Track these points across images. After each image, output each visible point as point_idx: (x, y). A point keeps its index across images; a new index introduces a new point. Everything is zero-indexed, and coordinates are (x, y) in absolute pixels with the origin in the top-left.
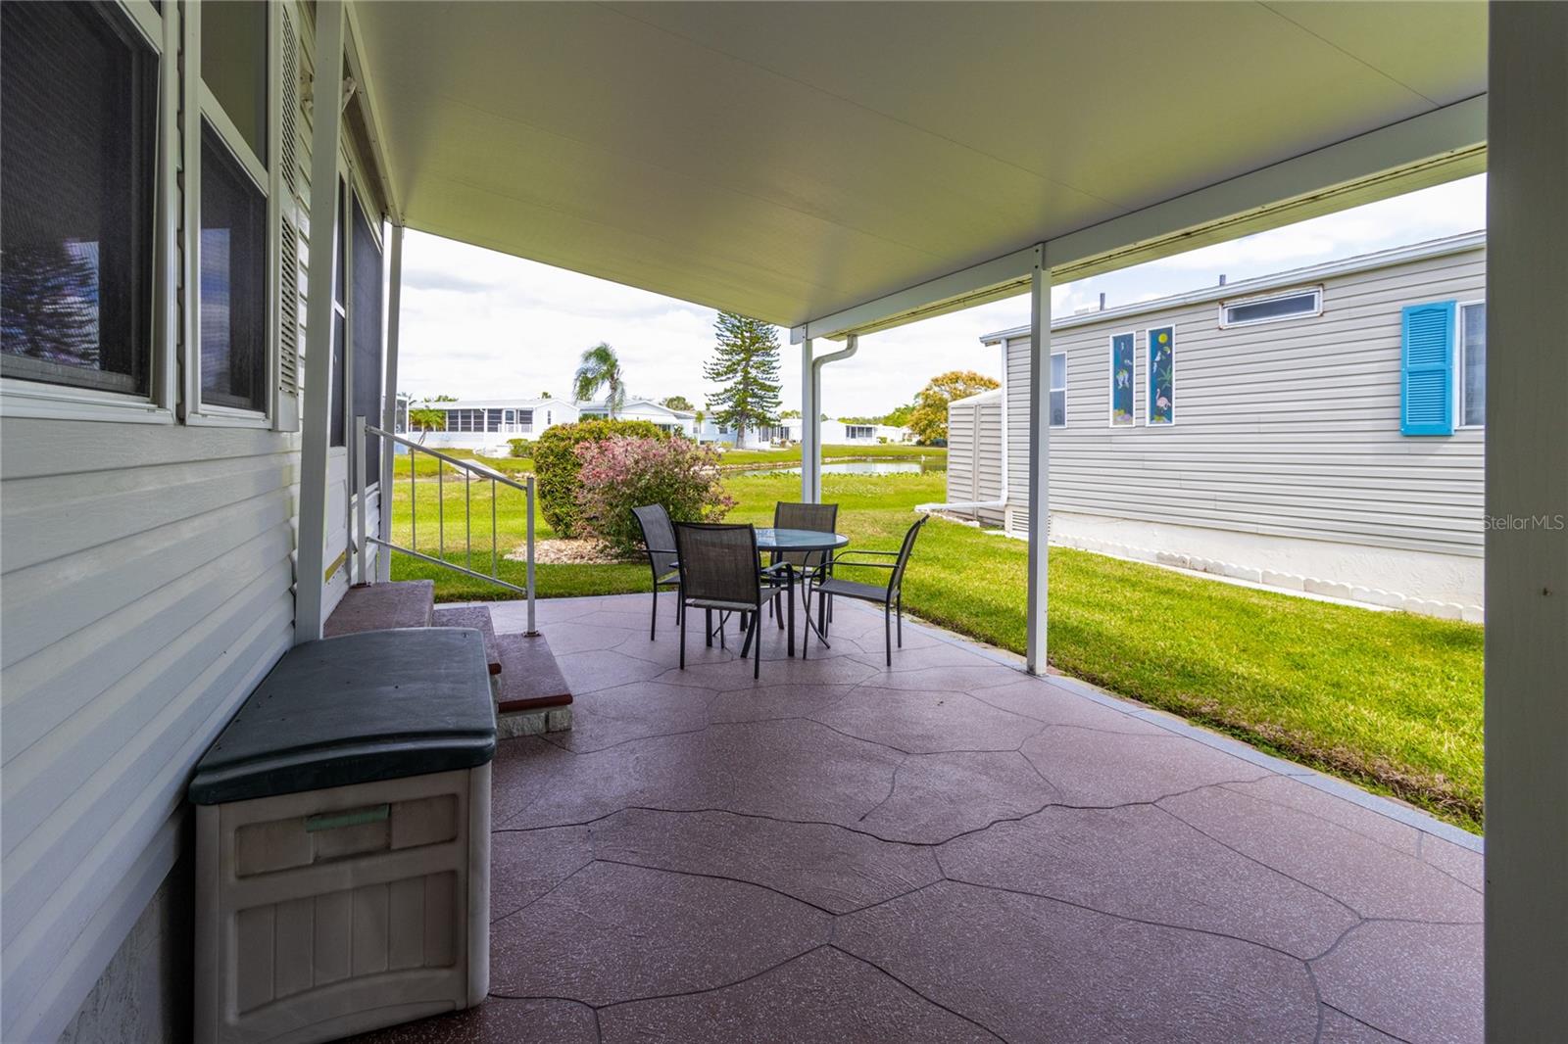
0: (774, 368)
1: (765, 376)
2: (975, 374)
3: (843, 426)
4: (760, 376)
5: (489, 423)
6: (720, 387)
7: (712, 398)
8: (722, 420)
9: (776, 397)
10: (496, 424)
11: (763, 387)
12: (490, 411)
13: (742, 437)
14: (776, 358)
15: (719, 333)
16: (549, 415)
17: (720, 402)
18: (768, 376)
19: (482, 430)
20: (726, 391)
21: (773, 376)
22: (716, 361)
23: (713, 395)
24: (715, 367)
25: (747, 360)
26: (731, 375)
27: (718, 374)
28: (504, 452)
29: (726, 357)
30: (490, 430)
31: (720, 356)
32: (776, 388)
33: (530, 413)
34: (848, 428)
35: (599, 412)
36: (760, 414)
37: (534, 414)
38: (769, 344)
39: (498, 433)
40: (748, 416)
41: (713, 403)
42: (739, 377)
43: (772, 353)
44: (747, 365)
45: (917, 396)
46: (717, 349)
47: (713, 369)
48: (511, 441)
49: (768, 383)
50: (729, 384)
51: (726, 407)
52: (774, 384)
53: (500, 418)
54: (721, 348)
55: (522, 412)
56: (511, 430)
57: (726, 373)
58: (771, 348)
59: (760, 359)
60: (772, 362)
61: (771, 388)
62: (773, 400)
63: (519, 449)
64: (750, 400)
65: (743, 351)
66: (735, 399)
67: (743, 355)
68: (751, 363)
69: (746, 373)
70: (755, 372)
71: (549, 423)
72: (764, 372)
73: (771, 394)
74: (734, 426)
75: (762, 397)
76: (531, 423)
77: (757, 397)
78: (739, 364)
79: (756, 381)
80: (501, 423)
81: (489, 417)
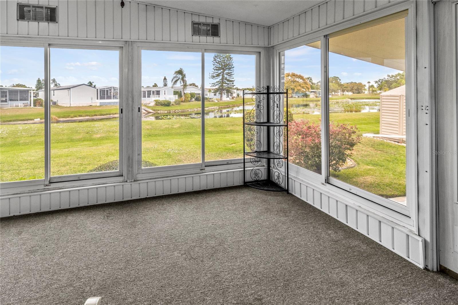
0: (232, 74)
1: (229, 77)
2: (294, 74)
4: (228, 77)
5: (148, 95)
6: (214, 81)
7: (212, 84)
8: (215, 92)
10: (149, 95)
11: (228, 80)
12: (148, 91)
13: (222, 97)
14: (233, 71)
15: (214, 64)
16: (165, 92)
17: (214, 86)
19: (145, 97)
20: (217, 82)
21: (232, 77)
22: (213, 73)
24: (213, 75)
25: (223, 72)
26: (218, 77)
27: (214, 77)
28: (152, 104)
29: (216, 71)
30: (148, 97)
31: (214, 71)
32: (233, 81)
33: (159, 91)
35: (179, 90)
36: (228, 89)
37: (160, 91)
38: (230, 67)
39: (150, 98)
40: (224, 90)
42: (221, 77)
43: (231, 69)
44: (223, 74)
46: (213, 69)
48: (155, 101)
49: (230, 79)
50: (218, 80)
51: (217, 87)
52: (232, 79)
53: (151, 93)
54: (215, 68)
55: (157, 91)
56: (154, 97)
57: (217, 76)
58: (231, 68)
59: (227, 71)
61: (231, 81)
62: (232, 85)
63: (158, 103)
64: (224, 85)
65: (222, 69)
66: (219, 85)
67: (222, 71)
68: (225, 73)
69: (223, 76)
70: (226, 76)
71: (165, 94)
72: (229, 76)
73: (231, 83)
74: (219, 93)
75: (228, 84)
76: (159, 95)
77: (227, 84)
78: (221, 74)
79: (226, 79)
80: (151, 95)
81: (147, 93)
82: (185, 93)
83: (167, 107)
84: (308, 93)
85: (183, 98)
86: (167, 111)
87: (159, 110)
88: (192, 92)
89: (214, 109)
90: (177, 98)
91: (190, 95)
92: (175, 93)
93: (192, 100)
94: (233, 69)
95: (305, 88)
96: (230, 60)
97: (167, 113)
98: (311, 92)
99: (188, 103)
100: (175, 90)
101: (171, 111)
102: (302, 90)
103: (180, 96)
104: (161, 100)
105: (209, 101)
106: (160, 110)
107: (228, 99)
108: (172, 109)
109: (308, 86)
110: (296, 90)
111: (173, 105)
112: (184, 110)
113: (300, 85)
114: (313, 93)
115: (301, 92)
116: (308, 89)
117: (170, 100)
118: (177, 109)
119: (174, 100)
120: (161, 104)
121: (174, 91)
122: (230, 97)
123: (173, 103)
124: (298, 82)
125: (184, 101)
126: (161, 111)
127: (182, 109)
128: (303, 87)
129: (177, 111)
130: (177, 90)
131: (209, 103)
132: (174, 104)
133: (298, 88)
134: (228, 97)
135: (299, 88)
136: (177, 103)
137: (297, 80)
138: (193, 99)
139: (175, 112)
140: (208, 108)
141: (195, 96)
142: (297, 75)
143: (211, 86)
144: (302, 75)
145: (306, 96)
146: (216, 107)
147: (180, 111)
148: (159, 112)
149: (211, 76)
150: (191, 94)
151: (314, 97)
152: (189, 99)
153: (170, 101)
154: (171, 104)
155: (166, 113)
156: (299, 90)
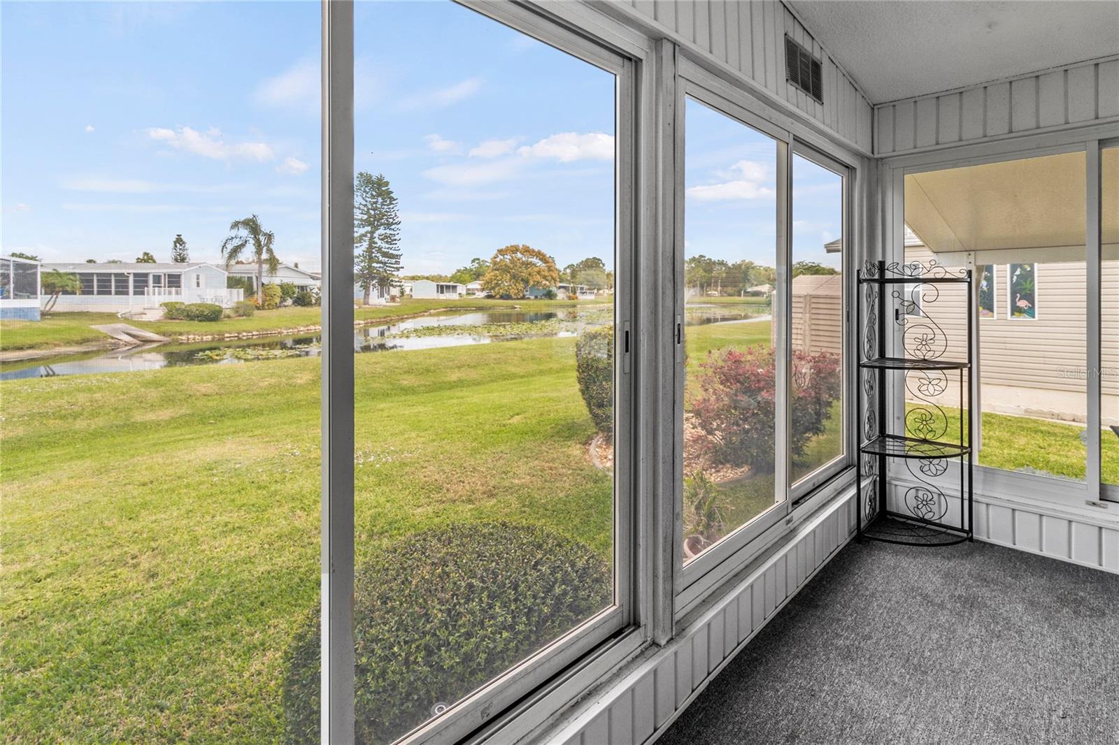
0: (395, 240)
1: (387, 246)
2: (528, 247)
3: (435, 284)
4: (384, 245)
5: (135, 287)
9: (397, 263)
10: (142, 287)
11: (385, 255)
12: (135, 275)
13: (368, 295)
14: (398, 231)
16: (198, 279)
18: (391, 246)
19: (127, 293)
21: (394, 246)
25: (372, 233)
28: (156, 315)
30: (136, 293)
32: (397, 255)
34: (438, 285)
35: (244, 275)
36: (383, 277)
37: (183, 277)
38: (391, 220)
39: (145, 297)
40: (374, 278)
42: (366, 245)
43: (393, 227)
44: (371, 237)
45: (473, 261)
48: (164, 305)
49: (391, 252)
52: (396, 252)
53: (147, 282)
56: (158, 294)
58: (392, 224)
59: (383, 232)
60: (395, 235)
61: (392, 256)
62: (395, 266)
63: (174, 313)
64: (375, 265)
65: (368, 226)
66: (363, 264)
67: (369, 229)
68: (376, 235)
69: (372, 241)
70: (379, 243)
71: (198, 286)
72: (387, 242)
73: (393, 261)
74: (361, 286)
75: (385, 263)
76: (179, 287)
77: (381, 262)
78: (365, 236)
79: (380, 249)
80: (147, 286)
81: (135, 281)
82: (263, 284)
84: (554, 289)
85: (259, 298)
86: (213, 334)
87: (181, 334)
88: (286, 281)
90: (242, 299)
91: (279, 291)
92: (233, 283)
93: (286, 304)
94: (397, 227)
95: (550, 278)
96: (391, 204)
97: (213, 340)
98: (560, 287)
99: (275, 312)
100: (231, 275)
101: (227, 335)
102: (544, 282)
103: (250, 292)
106: (188, 333)
107: (382, 301)
108: (229, 328)
109: (554, 275)
110: (532, 283)
111: (229, 317)
113: (539, 273)
114: (562, 290)
115: (541, 288)
116: (555, 281)
117: (217, 304)
118: (246, 329)
119: (232, 304)
120: (188, 316)
121: (229, 279)
122: (385, 295)
123: (228, 312)
124: (535, 265)
125: (263, 305)
126: (192, 337)
128: (545, 277)
130: (238, 275)
132: (232, 314)
133: (535, 279)
134: (382, 295)
135: (538, 278)
136: (242, 312)
137: (534, 260)
138: (290, 301)
139: (239, 339)
141: (294, 293)
142: (533, 251)
144: (544, 251)
145: (550, 295)
148: (184, 338)
150: (281, 286)
151: (566, 298)
152: (277, 300)
153: (220, 307)
154: (222, 316)
155: (193, 342)
156: (538, 282)
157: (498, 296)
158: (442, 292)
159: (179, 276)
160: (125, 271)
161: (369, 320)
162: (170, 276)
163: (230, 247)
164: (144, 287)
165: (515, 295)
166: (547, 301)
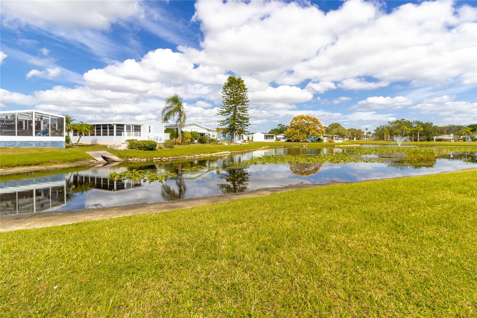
0: (246, 110)
1: (243, 113)
2: (309, 116)
3: (263, 135)
4: (241, 113)
5: (117, 131)
6: (224, 118)
7: (221, 122)
8: (225, 132)
9: (247, 122)
11: (241, 118)
13: (233, 138)
14: (247, 106)
15: (223, 95)
16: (150, 128)
17: (224, 124)
18: (244, 113)
19: (113, 135)
20: (227, 119)
21: (246, 113)
22: (222, 107)
23: (222, 121)
24: (222, 110)
25: (235, 107)
26: (229, 113)
28: (124, 147)
29: (227, 105)
30: (117, 135)
32: (247, 118)
36: (241, 129)
37: (142, 127)
38: (244, 100)
39: (122, 137)
40: (236, 130)
41: (222, 124)
42: (232, 113)
43: (245, 104)
44: (235, 109)
46: (223, 102)
47: (221, 111)
48: (128, 141)
49: (244, 116)
51: (227, 126)
52: (246, 117)
53: (123, 129)
56: (129, 135)
57: (226, 112)
58: (245, 102)
59: (241, 106)
60: (246, 108)
61: (245, 119)
62: (246, 124)
63: (133, 145)
64: (236, 123)
65: (234, 103)
66: (230, 123)
67: (234, 105)
68: (237, 108)
69: (235, 112)
70: (239, 112)
71: (150, 131)
72: (242, 111)
73: (245, 121)
74: (230, 134)
75: (242, 122)
76: (140, 132)
77: (240, 122)
78: (232, 108)
79: (239, 115)
80: (123, 131)
81: (117, 128)
82: (182, 132)
83: (148, 151)
84: (322, 137)
85: (180, 139)
88: (194, 130)
89: (224, 155)
90: (169, 138)
91: (190, 135)
92: (168, 130)
93: (194, 142)
94: (247, 103)
95: (320, 131)
96: (245, 92)
98: (325, 136)
99: (187, 146)
101: (155, 158)
102: (317, 134)
103: (175, 135)
104: (138, 140)
105: (217, 144)
106: (135, 157)
107: (240, 142)
110: (311, 134)
111: (161, 148)
112: (177, 156)
113: (314, 129)
114: (326, 138)
115: (315, 136)
117: (156, 141)
119: (163, 141)
121: (166, 128)
122: (241, 139)
123: (161, 146)
124: (312, 125)
125: (181, 143)
126: (136, 159)
127: (175, 155)
128: (317, 131)
129: (164, 158)
130: (171, 127)
131: (217, 146)
132: (163, 147)
133: (313, 132)
134: (240, 139)
136: (168, 145)
137: (312, 122)
138: (196, 141)
140: (216, 153)
141: (197, 137)
142: (312, 118)
143: (220, 124)
144: (316, 118)
145: (319, 140)
146: (227, 152)
147: (170, 158)
148: (131, 160)
149: (219, 111)
150: (191, 133)
151: (328, 142)
152: (189, 140)
153: (156, 143)
154: (157, 148)
155: (144, 162)
156: (314, 134)
157: (293, 141)
158: (267, 138)
159: (140, 126)
160: (112, 123)
161: (233, 152)
162: (135, 126)
163: (166, 112)
164: (121, 132)
165: (302, 140)
166: (318, 143)
